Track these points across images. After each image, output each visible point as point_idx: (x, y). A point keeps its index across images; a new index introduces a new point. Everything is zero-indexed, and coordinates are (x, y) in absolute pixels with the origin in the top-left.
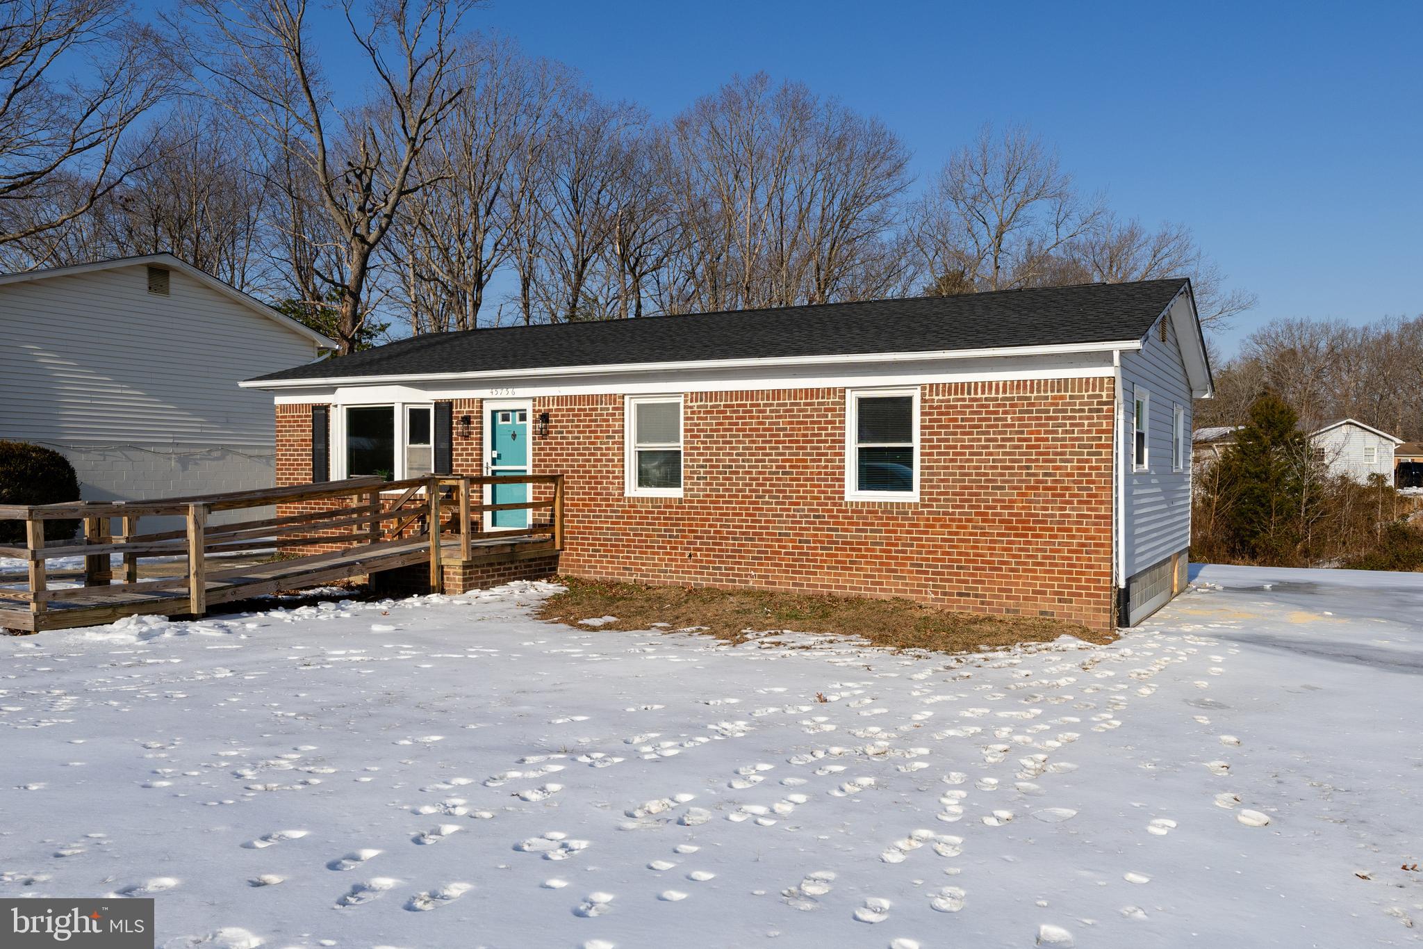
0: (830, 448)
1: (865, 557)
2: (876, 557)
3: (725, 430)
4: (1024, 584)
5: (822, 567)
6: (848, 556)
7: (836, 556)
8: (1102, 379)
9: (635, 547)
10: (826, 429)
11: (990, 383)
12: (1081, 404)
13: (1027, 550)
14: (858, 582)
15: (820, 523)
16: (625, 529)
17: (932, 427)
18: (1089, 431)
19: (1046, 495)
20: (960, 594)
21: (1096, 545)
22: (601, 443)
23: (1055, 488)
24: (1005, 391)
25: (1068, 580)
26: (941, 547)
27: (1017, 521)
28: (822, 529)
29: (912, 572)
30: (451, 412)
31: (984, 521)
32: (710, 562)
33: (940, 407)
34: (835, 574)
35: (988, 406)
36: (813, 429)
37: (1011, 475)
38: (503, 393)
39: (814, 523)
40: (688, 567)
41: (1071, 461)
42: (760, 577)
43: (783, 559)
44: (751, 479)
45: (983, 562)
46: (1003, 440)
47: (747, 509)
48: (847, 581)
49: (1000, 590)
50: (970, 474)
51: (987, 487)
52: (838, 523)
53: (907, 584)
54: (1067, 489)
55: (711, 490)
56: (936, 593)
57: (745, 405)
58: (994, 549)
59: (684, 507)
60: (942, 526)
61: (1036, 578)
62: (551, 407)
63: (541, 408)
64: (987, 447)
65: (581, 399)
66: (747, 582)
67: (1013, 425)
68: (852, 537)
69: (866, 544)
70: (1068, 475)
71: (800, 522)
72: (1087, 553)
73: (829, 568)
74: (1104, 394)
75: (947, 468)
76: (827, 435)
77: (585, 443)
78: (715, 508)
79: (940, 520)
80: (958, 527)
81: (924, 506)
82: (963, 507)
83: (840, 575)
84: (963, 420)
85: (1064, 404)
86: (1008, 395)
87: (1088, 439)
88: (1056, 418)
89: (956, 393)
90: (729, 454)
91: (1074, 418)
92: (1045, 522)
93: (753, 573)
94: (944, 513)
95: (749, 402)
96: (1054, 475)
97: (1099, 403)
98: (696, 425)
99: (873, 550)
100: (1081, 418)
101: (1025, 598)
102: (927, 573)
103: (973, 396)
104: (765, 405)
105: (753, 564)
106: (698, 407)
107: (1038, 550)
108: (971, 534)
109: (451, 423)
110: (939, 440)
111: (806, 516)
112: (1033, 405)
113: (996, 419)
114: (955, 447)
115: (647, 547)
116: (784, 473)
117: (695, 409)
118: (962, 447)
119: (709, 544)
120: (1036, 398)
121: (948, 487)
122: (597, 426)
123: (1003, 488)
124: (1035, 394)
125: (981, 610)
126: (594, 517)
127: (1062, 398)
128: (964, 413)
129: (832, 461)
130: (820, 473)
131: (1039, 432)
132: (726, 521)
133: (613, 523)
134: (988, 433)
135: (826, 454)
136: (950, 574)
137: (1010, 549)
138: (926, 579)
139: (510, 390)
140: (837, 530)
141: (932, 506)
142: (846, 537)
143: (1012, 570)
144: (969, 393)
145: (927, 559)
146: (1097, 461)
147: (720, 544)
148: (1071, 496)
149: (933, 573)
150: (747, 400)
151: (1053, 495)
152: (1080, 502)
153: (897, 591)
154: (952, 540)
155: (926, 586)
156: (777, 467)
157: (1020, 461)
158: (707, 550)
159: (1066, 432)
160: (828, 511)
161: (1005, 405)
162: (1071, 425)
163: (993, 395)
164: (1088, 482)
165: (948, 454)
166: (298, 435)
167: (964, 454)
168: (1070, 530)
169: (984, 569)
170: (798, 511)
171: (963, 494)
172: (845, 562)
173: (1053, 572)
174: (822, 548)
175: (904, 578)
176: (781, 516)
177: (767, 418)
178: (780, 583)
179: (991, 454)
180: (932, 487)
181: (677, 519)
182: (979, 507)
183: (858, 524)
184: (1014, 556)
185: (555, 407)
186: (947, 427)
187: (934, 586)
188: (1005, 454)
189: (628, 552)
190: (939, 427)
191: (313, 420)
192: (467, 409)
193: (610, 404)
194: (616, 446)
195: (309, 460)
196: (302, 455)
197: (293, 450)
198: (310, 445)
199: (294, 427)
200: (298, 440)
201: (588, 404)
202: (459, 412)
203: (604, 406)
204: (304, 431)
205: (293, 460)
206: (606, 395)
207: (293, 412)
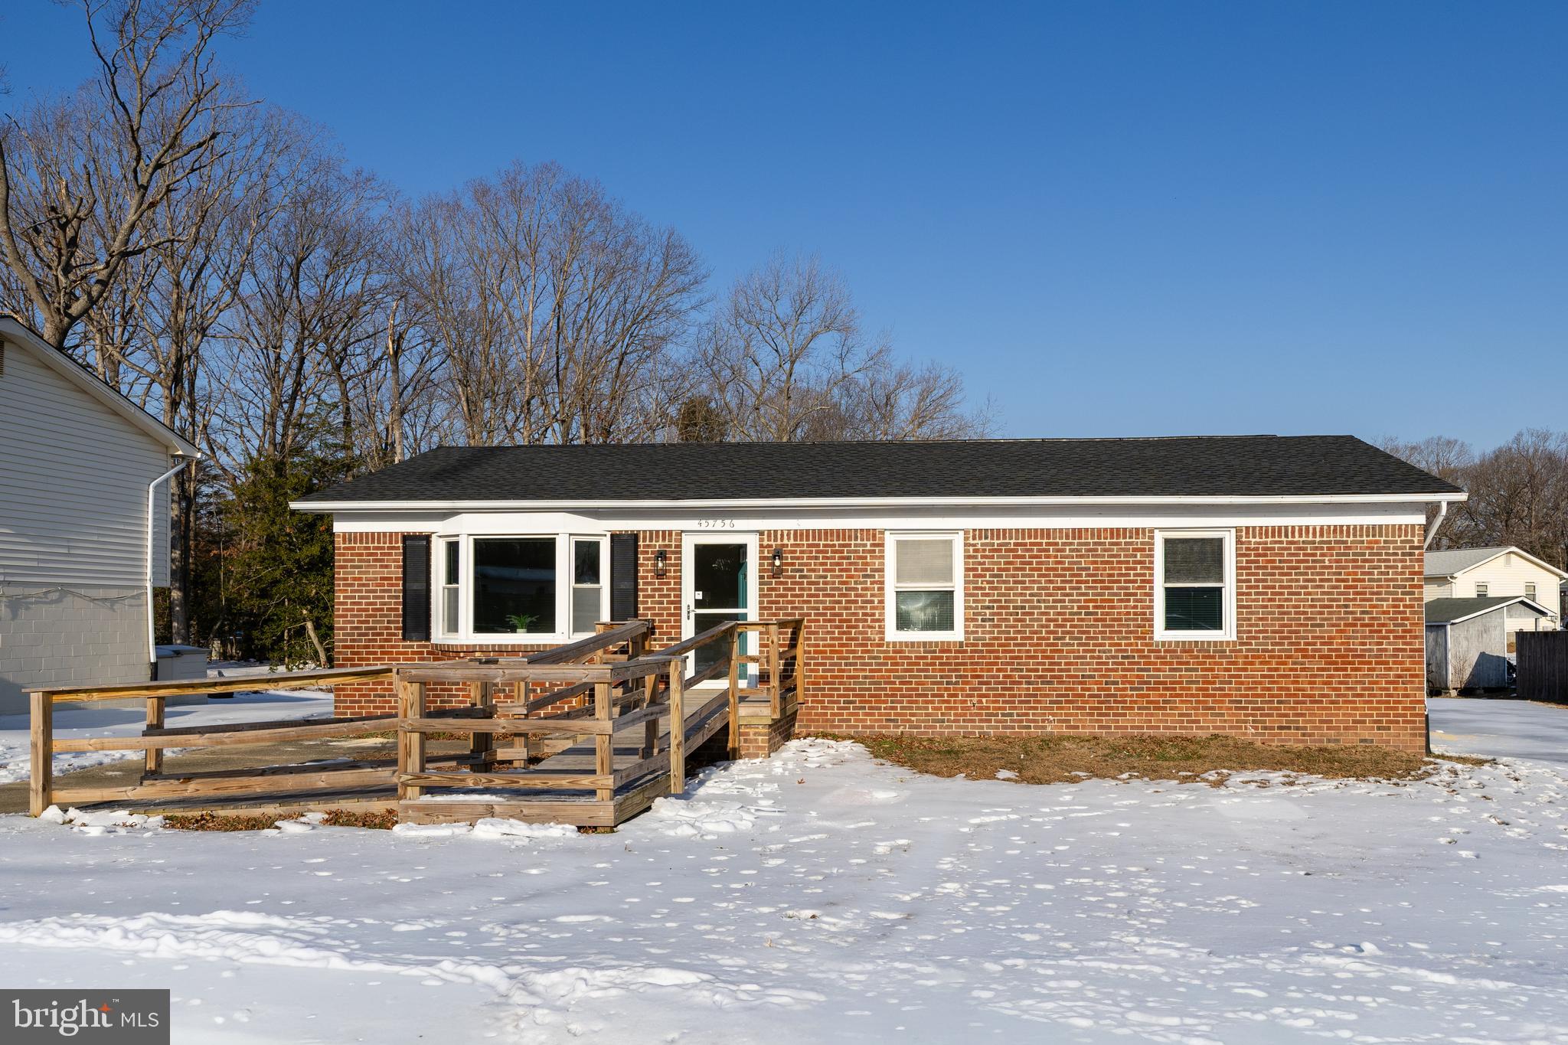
0: (1139, 588)
1: (1181, 695)
2: (1192, 695)
3: (1016, 569)
4: (1344, 715)
5: (1132, 708)
6: (1161, 696)
7: (1148, 696)
8: (1413, 526)
9: (902, 696)
10: (1135, 569)
11: (1307, 527)
12: (1394, 548)
13: (1347, 683)
14: (1172, 721)
15: (1129, 663)
16: (889, 677)
17: (1250, 568)
18: (1403, 573)
19: (1363, 632)
20: (1280, 728)
21: (1412, 676)
22: (856, 583)
23: (1372, 625)
24: (1322, 535)
25: (1386, 709)
26: (1260, 683)
27: (1336, 656)
28: (1133, 670)
29: (1231, 709)
30: (636, 546)
31: (1304, 657)
32: (999, 708)
33: (1258, 549)
34: (1147, 715)
35: (1306, 549)
36: (1120, 569)
37: (1330, 613)
38: (718, 524)
39: (1123, 664)
40: (971, 715)
41: (1387, 600)
42: (1059, 721)
43: (1087, 702)
44: (1048, 620)
45: (1304, 696)
46: (1321, 580)
47: (1044, 651)
48: (1161, 721)
49: (1321, 722)
50: (1289, 613)
51: (1307, 625)
52: (1150, 663)
53: (1225, 721)
54: (1383, 625)
55: (999, 632)
56: (1256, 728)
57: (1041, 544)
58: (1314, 683)
59: (966, 652)
60: (1261, 663)
61: (1356, 709)
62: (785, 541)
63: (772, 543)
64: (1306, 587)
65: (827, 533)
66: (1044, 727)
67: (1331, 567)
68: (1165, 676)
69: (1181, 683)
70: (1384, 613)
71: (1107, 664)
72: (1403, 683)
73: (1139, 708)
74: (1416, 539)
75: (1266, 607)
76: (1135, 575)
77: (834, 583)
78: (1004, 651)
79: (1259, 657)
80: (1277, 663)
81: (1242, 644)
82: (1283, 644)
83: (1152, 715)
84: (1280, 561)
85: (1379, 548)
86: (1325, 539)
87: (1402, 580)
88: (1372, 561)
89: (1273, 536)
90: (1021, 594)
91: (1389, 561)
92: (1363, 656)
93: (1051, 718)
94: (1264, 651)
95: (1045, 541)
96: (1371, 613)
97: (1411, 548)
98: (980, 563)
99: (1189, 689)
100: (1394, 561)
101: (1345, 728)
102: (1246, 708)
103: (1290, 539)
104: (1064, 544)
105: (1052, 708)
106: (982, 545)
107: (1357, 682)
108: (1291, 670)
109: (637, 559)
110: (1256, 581)
111: (1113, 657)
112: (1349, 548)
113: (1314, 561)
114: (1274, 587)
115: (918, 696)
116: (1087, 614)
117: (979, 547)
118: (1281, 587)
119: (997, 689)
120: (1352, 542)
121: (1267, 625)
122: (851, 564)
123: (1322, 625)
124: (1351, 538)
125: (1302, 741)
126: (846, 665)
127: (1377, 542)
128: (1282, 555)
129: (1141, 601)
130: (1128, 613)
131: (1356, 574)
132: (1018, 664)
133: (871, 671)
134: (1306, 574)
135: (1135, 594)
136: (1270, 709)
137: (1330, 683)
138: (1246, 715)
139: (727, 522)
140: (1149, 670)
141: (1251, 644)
142: (1158, 677)
143: (1332, 702)
144: (1286, 536)
145: (1247, 696)
146: (1410, 600)
147: (1011, 689)
148: (1388, 631)
149: (1253, 709)
150: (1042, 538)
151: (1371, 631)
152: (1395, 637)
153: (1215, 728)
154: (1272, 676)
155: (1246, 722)
156: (1079, 608)
157: (1339, 600)
158: (995, 696)
159: (1382, 573)
160: (1138, 651)
161: (1322, 548)
162: (1386, 567)
163: (1311, 538)
164: (1402, 619)
165: (1266, 594)
166: (375, 572)
167: (1282, 594)
168: (1387, 663)
169: (1304, 702)
170: (1104, 652)
171: (1283, 632)
172: (1158, 702)
173: (1371, 702)
174: (1132, 689)
175: (1223, 715)
176: (1085, 657)
177: (1067, 557)
178: (1084, 727)
179: (1309, 594)
180: (1251, 625)
181: (957, 664)
182: (1299, 644)
183: (1171, 663)
184: (1334, 689)
185: (792, 541)
186: (1265, 568)
187: (1254, 721)
188: (1323, 593)
189: (892, 702)
190: (1257, 568)
191: (404, 554)
192: (661, 543)
193: (868, 540)
194: (876, 586)
195: (396, 603)
196: (383, 597)
197: (367, 591)
198: (398, 585)
199: (369, 561)
200: (376, 579)
201: (838, 540)
202: (648, 546)
203: (859, 542)
204: (387, 567)
205: (367, 604)
206: (862, 530)
207: (367, 543)
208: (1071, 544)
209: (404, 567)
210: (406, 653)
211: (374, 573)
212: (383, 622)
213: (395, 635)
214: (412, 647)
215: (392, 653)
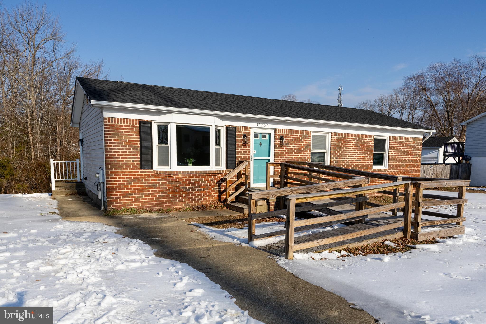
0: (370, 153)
3: (344, 146)
8: (421, 138)
10: (369, 147)
11: (403, 137)
17: (392, 148)
22: (303, 149)
30: (236, 132)
31: (400, 173)
33: (394, 143)
35: (402, 143)
36: (366, 147)
37: (405, 161)
38: (263, 126)
41: (415, 158)
44: (350, 162)
50: (398, 161)
55: (339, 166)
62: (284, 133)
63: (279, 133)
64: (402, 154)
65: (296, 131)
70: (415, 161)
74: (421, 142)
77: (297, 149)
79: (392, 173)
81: (389, 169)
82: (397, 170)
85: (415, 144)
86: (406, 141)
87: (418, 152)
88: (413, 147)
89: (397, 139)
90: (345, 154)
91: (416, 147)
92: (410, 173)
94: (393, 171)
95: (350, 137)
96: (412, 161)
98: (335, 144)
106: (336, 138)
109: (236, 137)
112: (410, 143)
113: (404, 147)
114: (396, 154)
116: (359, 161)
117: (335, 138)
121: (394, 165)
122: (302, 142)
123: (404, 165)
124: (410, 141)
127: (415, 142)
128: (398, 145)
131: (410, 150)
135: (369, 155)
139: (266, 125)
144: (399, 139)
146: (419, 158)
148: (415, 166)
156: (357, 159)
157: (407, 157)
159: (415, 151)
161: (405, 143)
162: (416, 149)
163: (403, 140)
164: (418, 163)
167: (398, 156)
171: (397, 166)
177: (355, 143)
180: (391, 164)
182: (400, 169)
185: (285, 134)
186: (395, 148)
191: (140, 129)
192: (244, 131)
193: (307, 134)
194: (309, 150)
195: (136, 152)
196: (130, 149)
197: (122, 146)
198: (137, 144)
199: (122, 132)
200: (126, 141)
201: (299, 134)
202: (239, 132)
203: (304, 135)
204: (131, 135)
205: (122, 152)
206: (305, 131)
207: (121, 123)
208: (356, 139)
209: (140, 135)
210: (142, 175)
211: (125, 138)
212: (130, 161)
213: (136, 167)
214: (145, 172)
215: (135, 175)
